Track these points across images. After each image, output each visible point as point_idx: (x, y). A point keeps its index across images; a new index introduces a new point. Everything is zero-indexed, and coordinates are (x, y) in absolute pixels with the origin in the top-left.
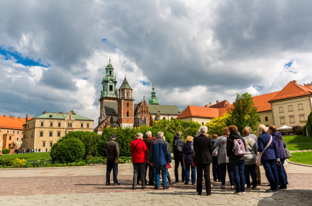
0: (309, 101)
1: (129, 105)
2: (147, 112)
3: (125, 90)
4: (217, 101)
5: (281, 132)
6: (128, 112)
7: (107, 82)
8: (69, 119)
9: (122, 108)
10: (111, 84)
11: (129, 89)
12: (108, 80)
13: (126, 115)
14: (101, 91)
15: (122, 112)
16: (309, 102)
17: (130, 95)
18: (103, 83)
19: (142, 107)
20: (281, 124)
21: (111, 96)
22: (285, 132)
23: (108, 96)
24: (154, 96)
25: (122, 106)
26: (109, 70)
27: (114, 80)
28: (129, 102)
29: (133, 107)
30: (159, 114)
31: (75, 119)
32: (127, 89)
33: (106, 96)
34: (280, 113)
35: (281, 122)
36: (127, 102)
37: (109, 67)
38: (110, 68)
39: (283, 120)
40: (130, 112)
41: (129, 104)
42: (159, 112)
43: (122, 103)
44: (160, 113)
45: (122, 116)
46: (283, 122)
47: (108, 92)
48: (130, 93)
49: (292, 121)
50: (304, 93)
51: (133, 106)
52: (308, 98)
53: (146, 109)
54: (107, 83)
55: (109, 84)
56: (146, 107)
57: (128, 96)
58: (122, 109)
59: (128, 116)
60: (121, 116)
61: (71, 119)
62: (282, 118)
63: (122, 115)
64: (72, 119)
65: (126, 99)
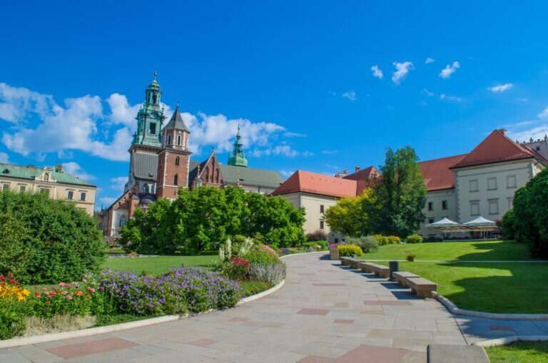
0: (528, 170)
1: (180, 163)
2: (217, 179)
3: (175, 132)
4: (357, 168)
5: (470, 232)
6: (176, 177)
7: (146, 115)
8: (43, 180)
9: (165, 166)
10: (154, 121)
11: (183, 131)
12: (148, 112)
13: (173, 182)
14: (133, 134)
15: (165, 175)
16: (529, 172)
17: (184, 143)
18: (137, 119)
19: (207, 168)
20: (472, 215)
21: (151, 144)
22: (479, 232)
23: (146, 143)
24: (239, 151)
25: (166, 164)
26: (152, 95)
27: (160, 114)
28: (181, 156)
29: (188, 167)
30: (240, 184)
31: (56, 181)
32: (178, 130)
33: (141, 143)
34: (471, 193)
35: (471, 212)
36: (175, 156)
37: (153, 88)
38: (153, 91)
39: (475, 208)
40: (180, 177)
41: (180, 160)
42: (243, 180)
43: (166, 158)
44: (244, 182)
45: (164, 183)
46: (475, 212)
47: (146, 136)
48: (184, 138)
49: (493, 211)
50: (521, 154)
51: (188, 165)
52: (528, 163)
53: (215, 172)
54: (146, 117)
55: (149, 121)
56: (216, 168)
57: (179, 144)
58: (165, 170)
59: (176, 183)
60: (162, 184)
61: (48, 179)
62: (475, 202)
63: (165, 180)
64: (50, 180)
65: (175, 150)
